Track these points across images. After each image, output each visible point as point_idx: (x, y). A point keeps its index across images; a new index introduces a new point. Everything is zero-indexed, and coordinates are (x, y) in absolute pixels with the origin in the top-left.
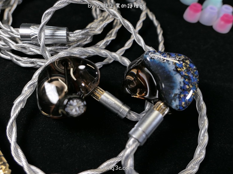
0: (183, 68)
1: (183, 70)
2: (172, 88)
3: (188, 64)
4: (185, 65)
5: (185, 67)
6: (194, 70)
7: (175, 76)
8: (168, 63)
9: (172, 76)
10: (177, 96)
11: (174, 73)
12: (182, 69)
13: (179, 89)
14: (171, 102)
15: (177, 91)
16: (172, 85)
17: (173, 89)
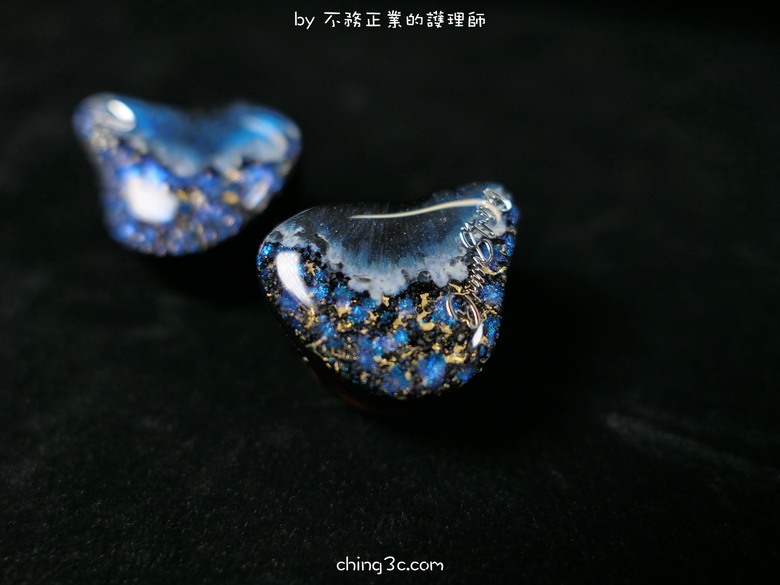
0: (427, 319)
1: (420, 318)
2: (352, 244)
3: (442, 352)
4: (442, 334)
5: (434, 330)
6: (413, 373)
7: (398, 271)
8: (458, 258)
9: (403, 261)
10: (315, 248)
11: (414, 271)
12: (424, 314)
13: (340, 266)
14: (298, 223)
15: (334, 256)
16: (365, 246)
17: (344, 245)
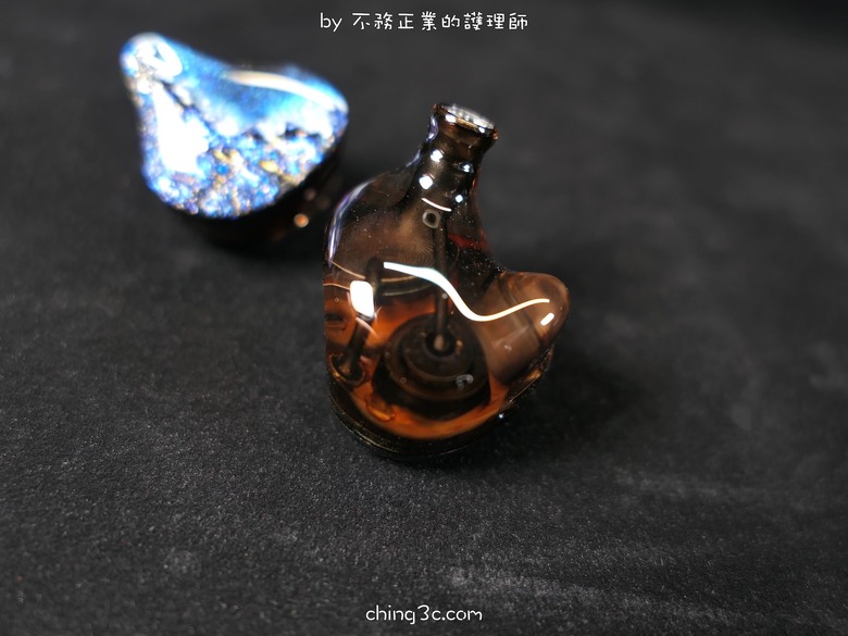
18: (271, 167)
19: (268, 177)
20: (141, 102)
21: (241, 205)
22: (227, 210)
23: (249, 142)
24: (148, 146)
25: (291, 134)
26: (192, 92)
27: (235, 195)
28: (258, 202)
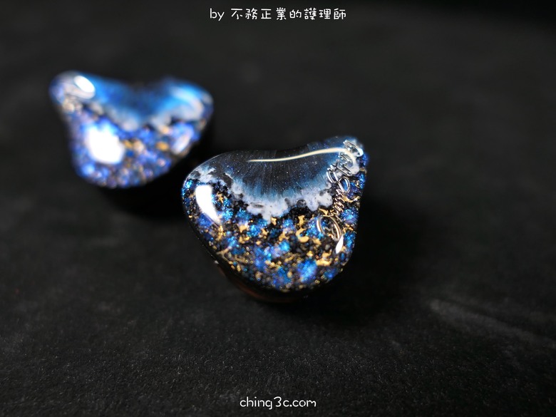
0: (303, 234)
1: (298, 233)
2: (249, 181)
3: (314, 258)
4: (314, 244)
5: (308, 242)
6: (293, 273)
7: (283, 200)
8: (325, 190)
9: (286, 192)
10: (223, 183)
11: (294, 200)
12: (301, 230)
13: (241, 196)
14: (211, 165)
15: (237, 189)
16: (259, 181)
17: (244, 181)
18: (163, 146)
19: (163, 154)
20: (69, 119)
21: (146, 175)
22: (136, 181)
23: (146, 133)
24: (78, 147)
25: (174, 122)
26: (104, 106)
27: (141, 169)
28: (158, 173)
